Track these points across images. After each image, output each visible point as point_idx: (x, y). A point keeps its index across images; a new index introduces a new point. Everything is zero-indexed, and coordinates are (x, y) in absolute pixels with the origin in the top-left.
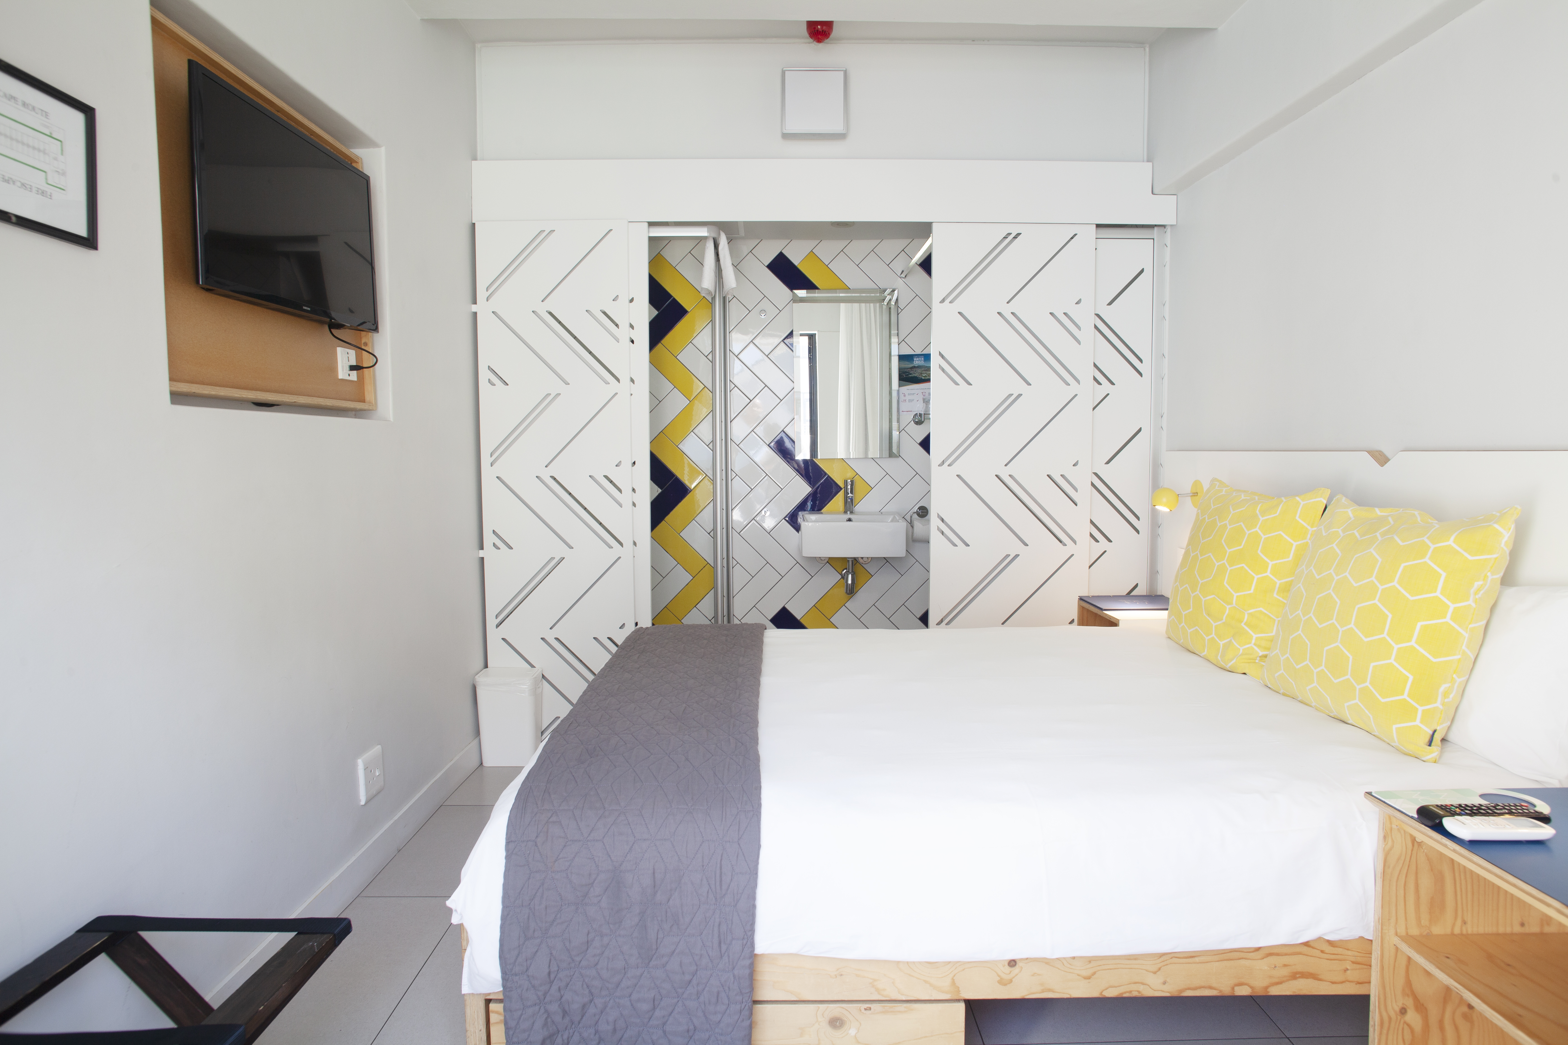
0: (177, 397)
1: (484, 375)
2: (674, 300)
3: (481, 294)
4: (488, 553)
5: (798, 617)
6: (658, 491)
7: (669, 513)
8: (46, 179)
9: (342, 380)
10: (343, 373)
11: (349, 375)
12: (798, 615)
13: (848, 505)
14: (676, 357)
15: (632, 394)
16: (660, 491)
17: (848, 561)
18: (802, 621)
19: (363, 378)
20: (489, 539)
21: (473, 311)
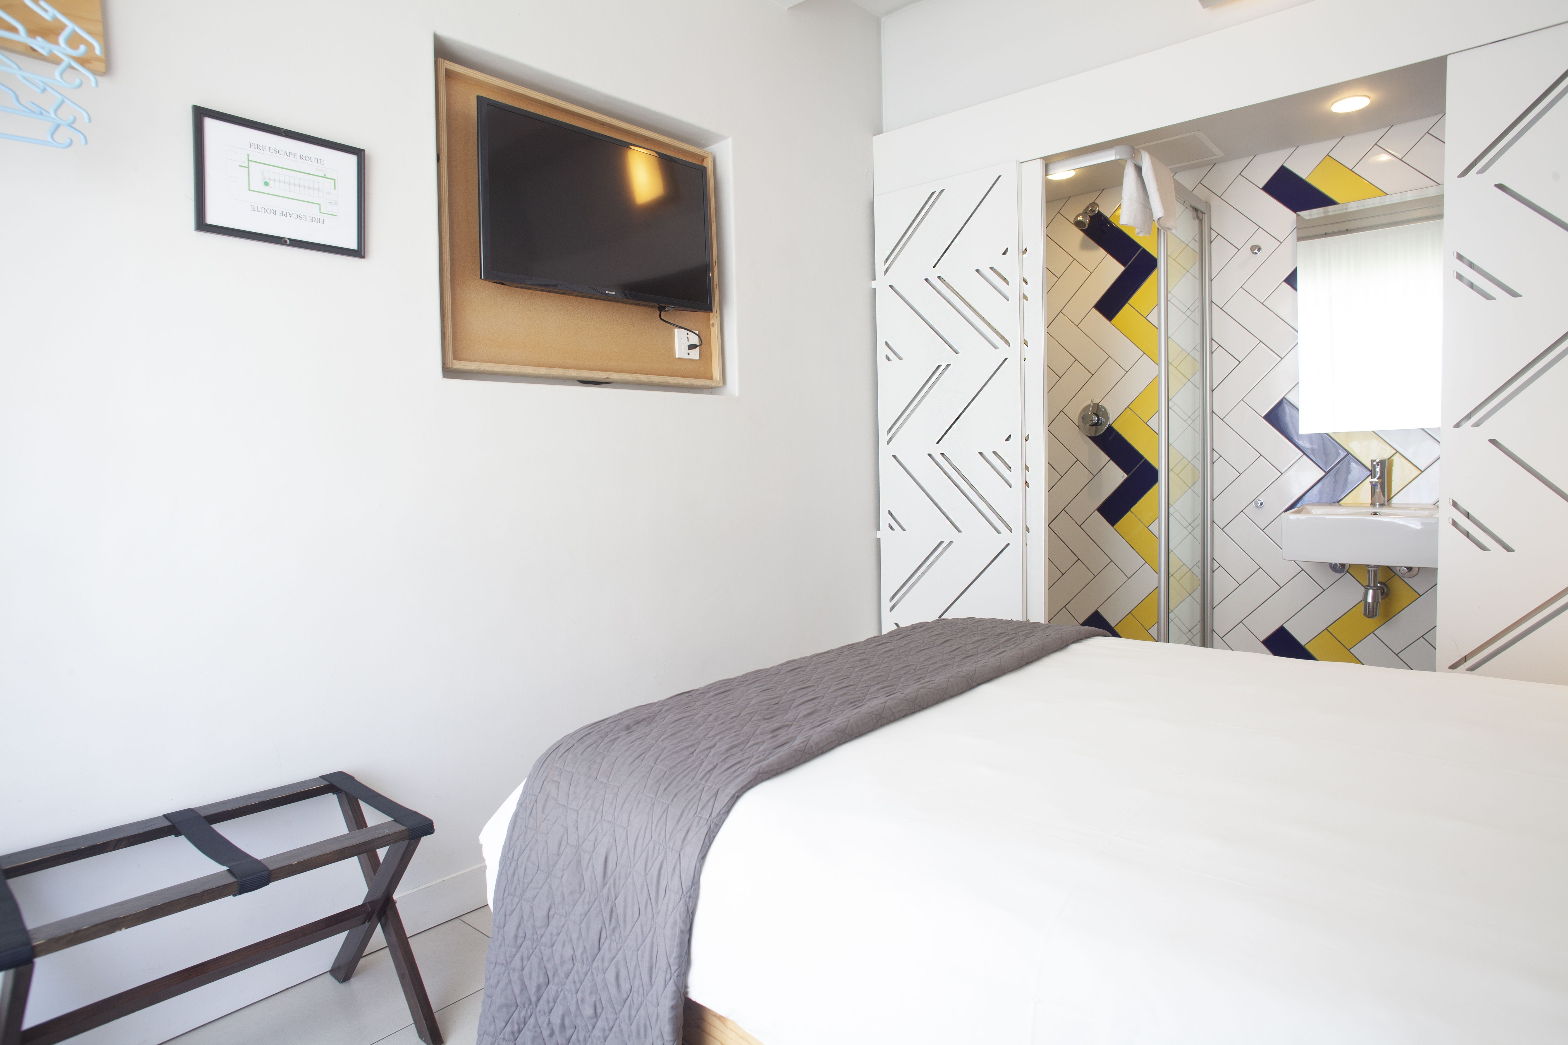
0: (449, 372)
1: (882, 351)
2: (1144, 250)
3: (880, 267)
4: (884, 533)
5: (1303, 642)
6: (1123, 477)
7: (1136, 503)
8: (320, 209)
9: (680, 359)
10: (680, 350)
11: (689, 354)
12: (1302, 637)
13: (1376, 496)
14: (1146, 318)
15: (1025, 359)
16: (1126, 476)
17: (1369, 571)
18: (1308, 647)
19: (711, 357)
20: (885, 519)
21: (873, 287)
